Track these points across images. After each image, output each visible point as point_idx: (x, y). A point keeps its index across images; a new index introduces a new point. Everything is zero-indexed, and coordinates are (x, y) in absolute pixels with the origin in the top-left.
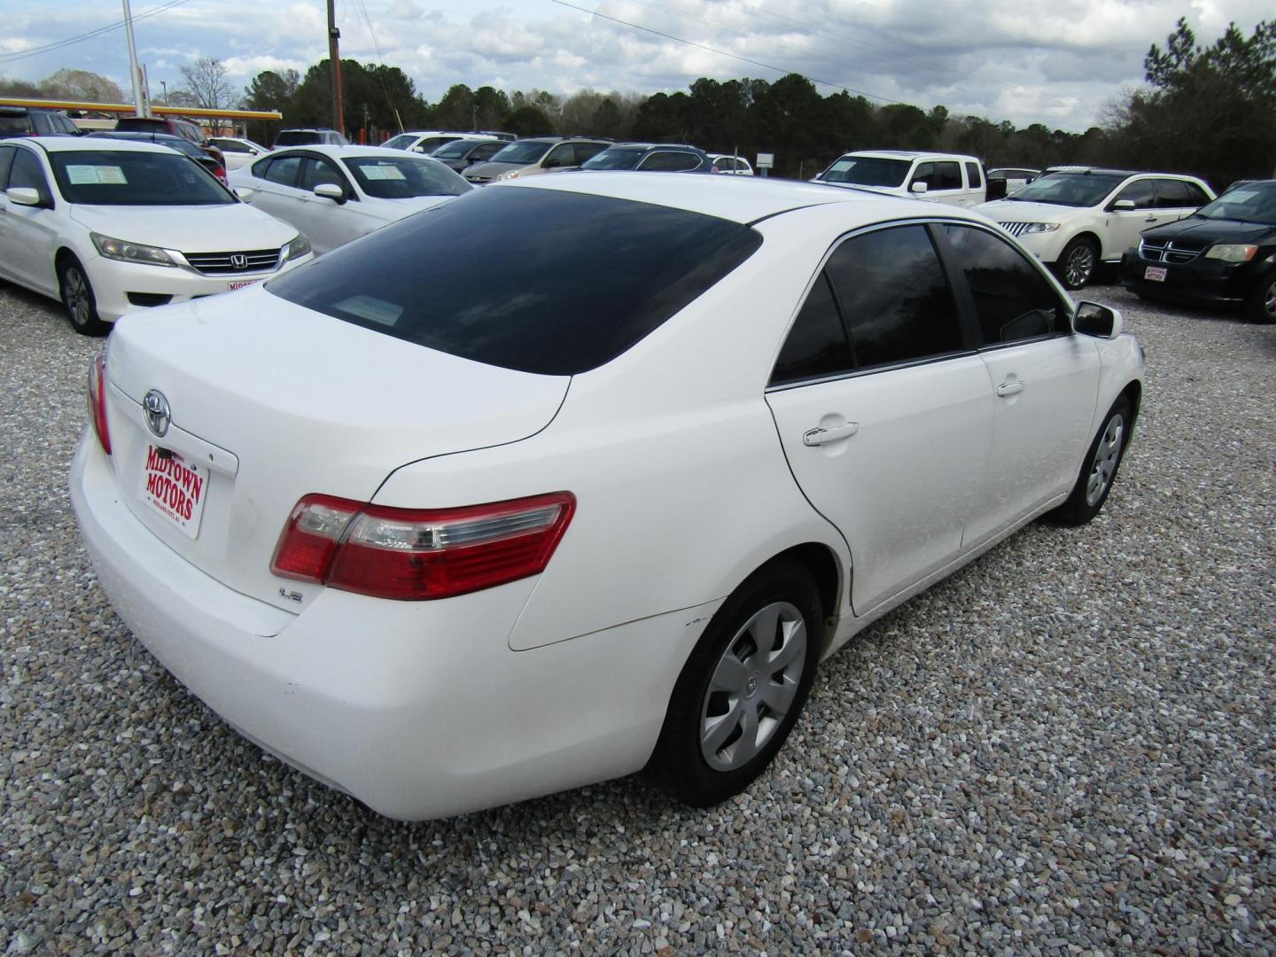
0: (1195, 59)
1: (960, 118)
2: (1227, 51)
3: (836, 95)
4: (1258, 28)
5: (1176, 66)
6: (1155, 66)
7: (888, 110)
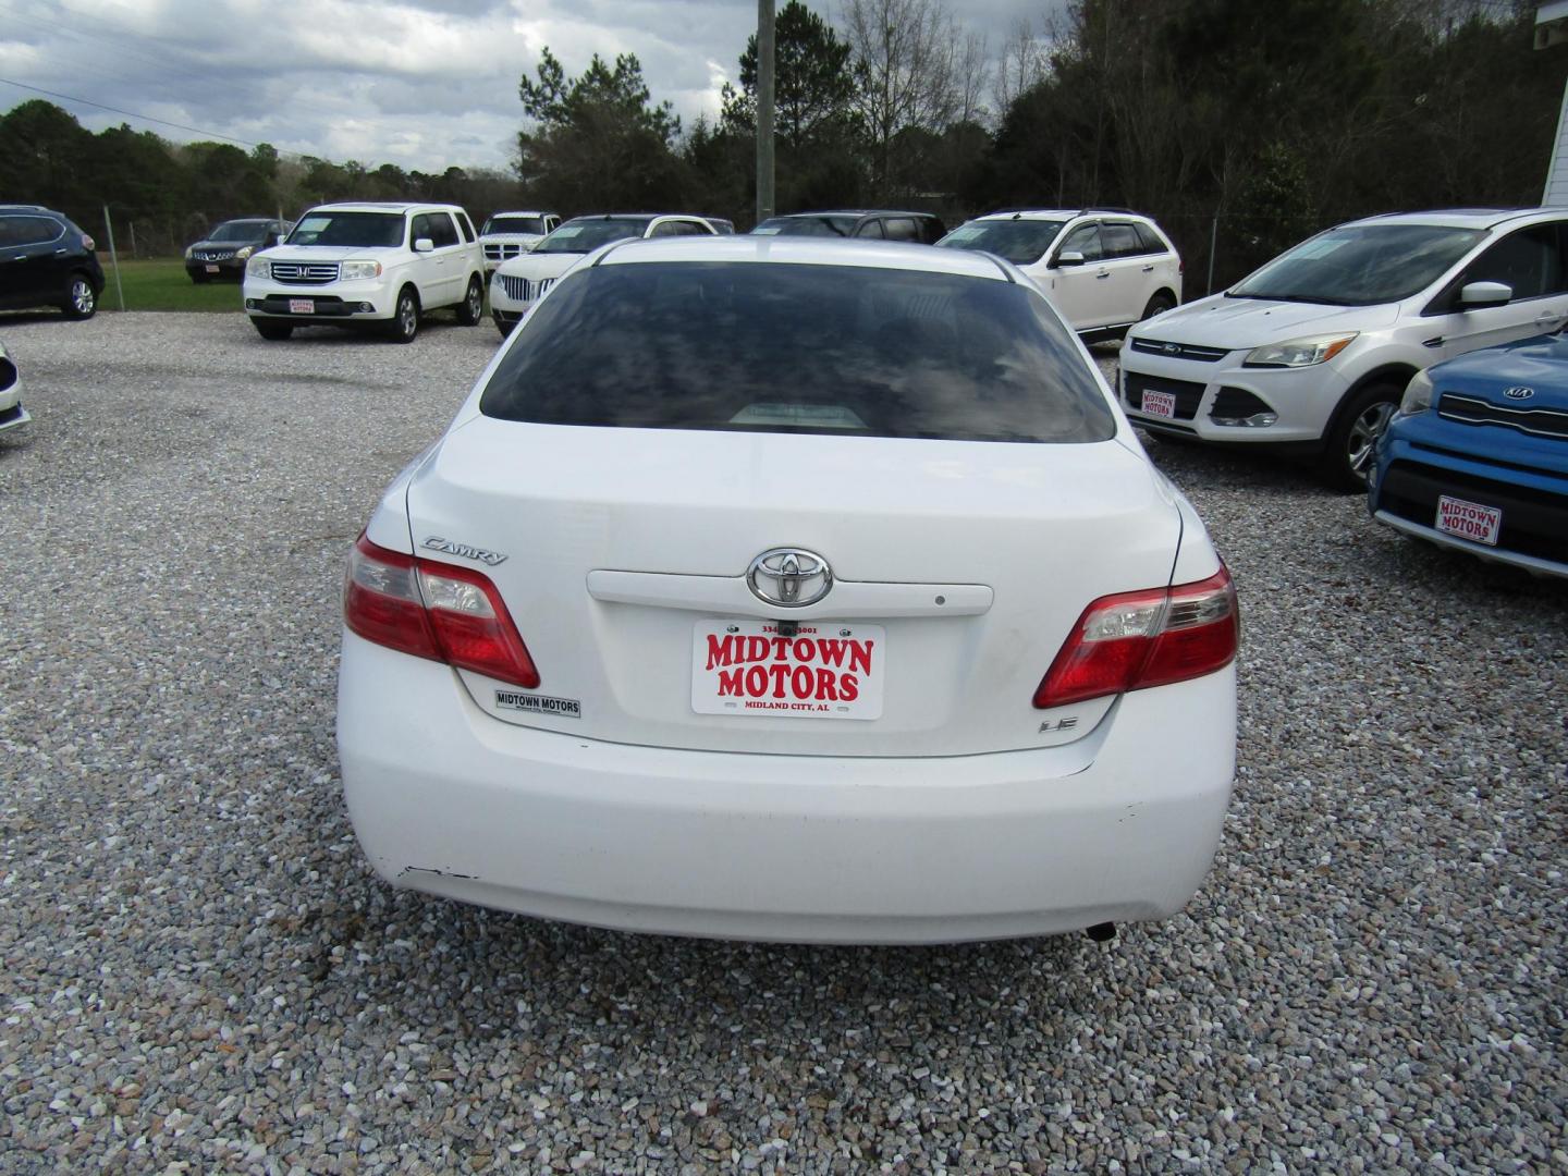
0: (570, 92)
1: (294, 158)
2: (596, 84)
3: (111, 130)
4: (619, 61)
5: (552, 99)
6: (531, 99)
7: (195, 149)
